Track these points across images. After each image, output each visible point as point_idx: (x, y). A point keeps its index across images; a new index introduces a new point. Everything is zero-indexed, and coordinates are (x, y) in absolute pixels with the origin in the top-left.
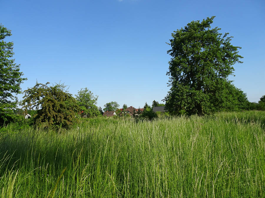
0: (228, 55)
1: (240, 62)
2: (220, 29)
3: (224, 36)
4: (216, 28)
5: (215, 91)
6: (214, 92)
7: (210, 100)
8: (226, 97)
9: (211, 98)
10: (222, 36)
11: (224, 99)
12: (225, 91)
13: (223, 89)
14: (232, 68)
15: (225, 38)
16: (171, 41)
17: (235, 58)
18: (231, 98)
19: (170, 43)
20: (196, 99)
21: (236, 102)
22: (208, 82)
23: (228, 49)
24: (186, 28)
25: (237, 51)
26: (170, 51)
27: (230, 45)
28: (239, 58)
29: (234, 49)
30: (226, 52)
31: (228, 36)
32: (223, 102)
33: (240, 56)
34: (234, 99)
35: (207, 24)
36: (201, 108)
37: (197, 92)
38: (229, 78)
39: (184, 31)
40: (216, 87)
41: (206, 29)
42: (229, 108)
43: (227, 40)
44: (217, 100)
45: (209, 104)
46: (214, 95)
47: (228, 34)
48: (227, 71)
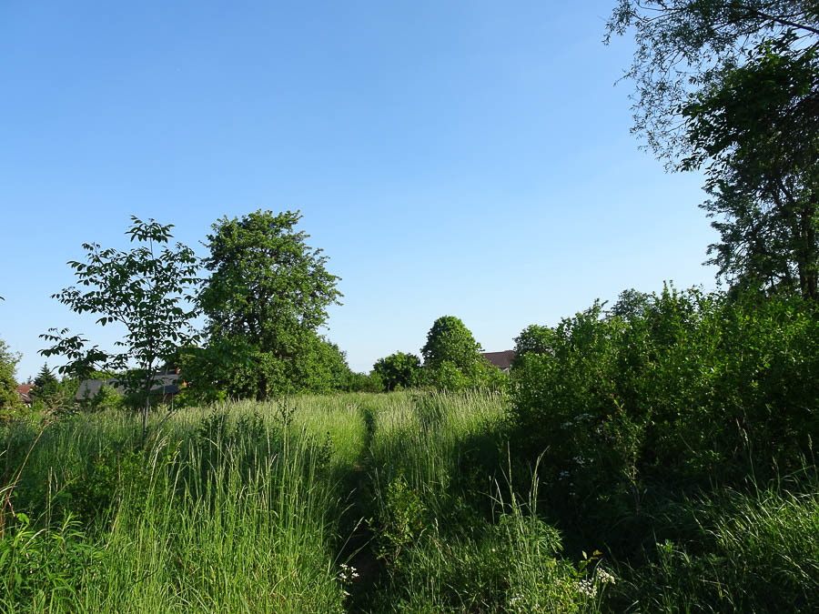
0: (319, 288)
1: (338, 303)
2: (309, 236)
3: (317, 253)
4: (302, 232)
5: (295, 353)
6: (293, 355)
7: (285, 371)
8: (313, 368)
9: (288, 368)
10: (313, 251)
11: (310, 371)
12: (313, 355)
13: (308, 351)
14: (326, 314)
15: (317, 257)
16: (210, 238)
17: (332, 295)
18: (320, 370)
19: (209, 243)
20: (263, 370)
21: (329, 376)
22: (284, 337)
23: (321, 276)
24: (245, 221)
25: (334, 282)
26: (208, 259)
27: (325, 271)
28: (337, 295)
29: (330, 278)
31: (321, 254)
32: (307, 376)
33: (339, 293)
34: (326, 372)
35: (287, 221)
36: (266, 388)
37: (265, 356)
38: (320, 331)
39: (239, 224)
40: (297, 348)
41: (285, 231)
42: (317, 388)
43: (319, 261)
44: (296, 371)
45: (282, 379)
46: (294, 363)
47: (322, 250)
48: (317, 319)
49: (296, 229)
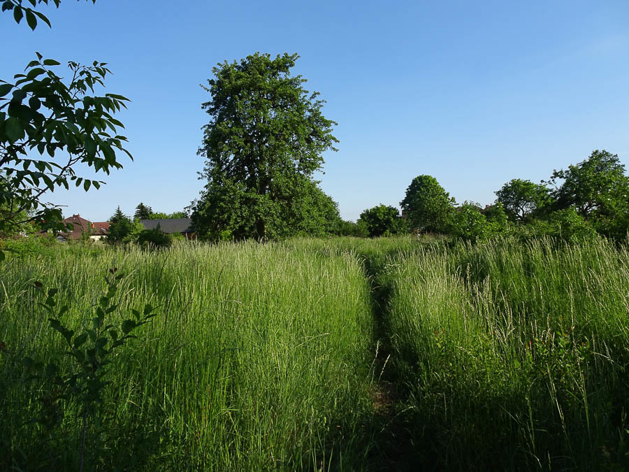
0: (315, 133)
1: (334, 149)
2: (306, 81)
3: (312, 97)
4: (299, 77)
5: (291, 197)
6: (289, 199)
7: (281, 214)
8: (308, 211)
9: (283, 211)
10: (309, 95)
11: (305, 214)
12: (308, 199)
13: (303, 195)
14: (321, 159)
15: (313, 101)
16: (212, 82)
17: (327, 141)
18: (315, 213)
19: (210, 87)
20: (258, 211)
21: (323, 220)
22: (279, 179)
23: (317, 121)
24: (244, 64)
25: (330, 128)
26: (209, 103)
27: (321, 115)
28: (333, 141)
29: (327, 123)
30: (313, 127)
31: (318, 98)
32: (302, 219)
33: (334, 139)
34: (320, 216)
35: (284, 64)
36: (264, 229)
37: (261, 198)
38: (315, 176)
39: (239, 68)
40: (293, 191)
41: (282, 75)
42: (312, 231)
43: (315, 105)
44: (293, 215)
45: (278, 221)
46: (289, 205)
47: (318, 93)
48: (313, 164)
49: (293, 73)
